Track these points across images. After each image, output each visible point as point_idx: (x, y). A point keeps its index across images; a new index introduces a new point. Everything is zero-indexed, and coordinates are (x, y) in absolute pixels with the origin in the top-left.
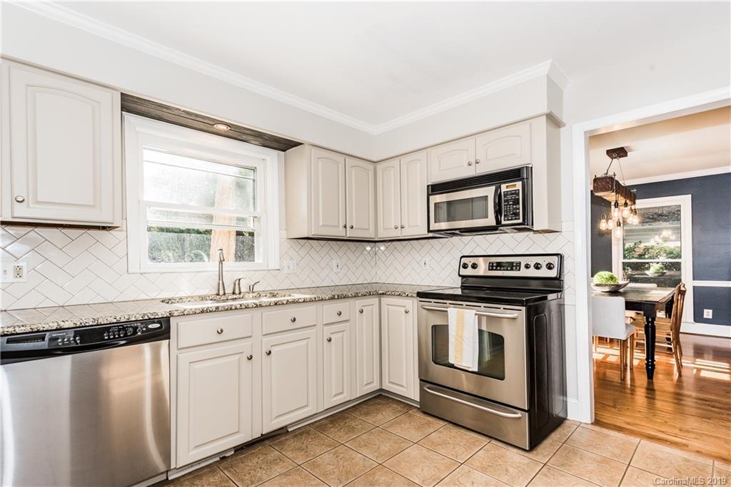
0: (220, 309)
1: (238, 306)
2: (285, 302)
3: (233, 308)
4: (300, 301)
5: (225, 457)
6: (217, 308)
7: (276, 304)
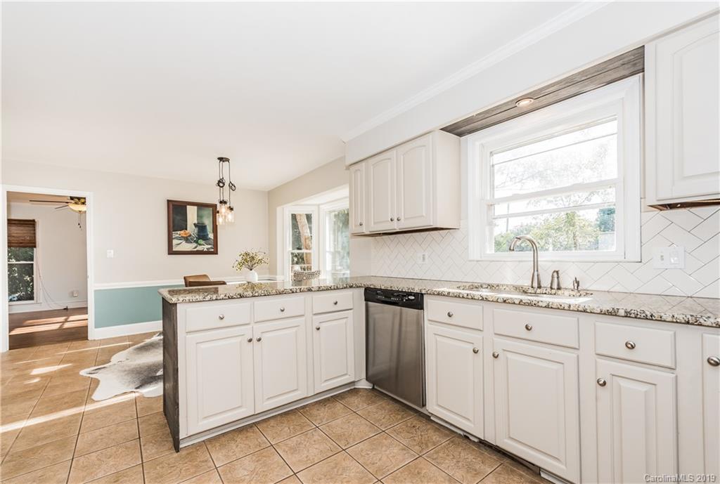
0: (451, 295)
1: (465, 296)
2: (517, 302)
3: (461, 296)
4: (540, 304)
5: (468, 438)
6: (449, 293)
7: (505, 301)
